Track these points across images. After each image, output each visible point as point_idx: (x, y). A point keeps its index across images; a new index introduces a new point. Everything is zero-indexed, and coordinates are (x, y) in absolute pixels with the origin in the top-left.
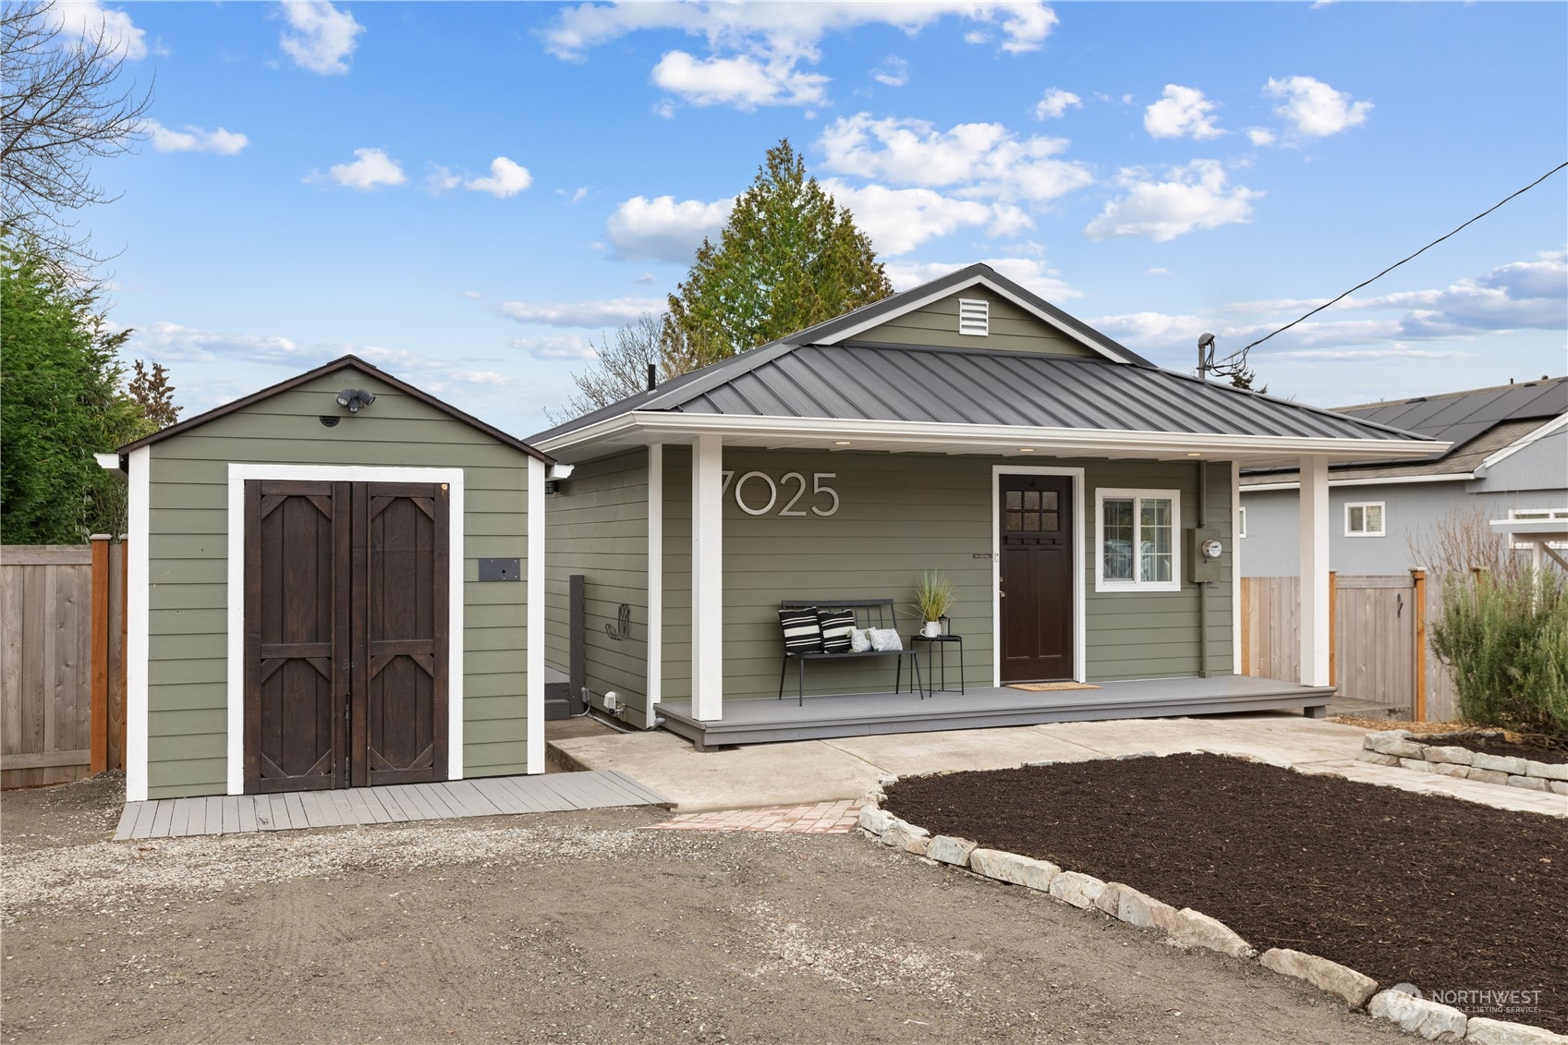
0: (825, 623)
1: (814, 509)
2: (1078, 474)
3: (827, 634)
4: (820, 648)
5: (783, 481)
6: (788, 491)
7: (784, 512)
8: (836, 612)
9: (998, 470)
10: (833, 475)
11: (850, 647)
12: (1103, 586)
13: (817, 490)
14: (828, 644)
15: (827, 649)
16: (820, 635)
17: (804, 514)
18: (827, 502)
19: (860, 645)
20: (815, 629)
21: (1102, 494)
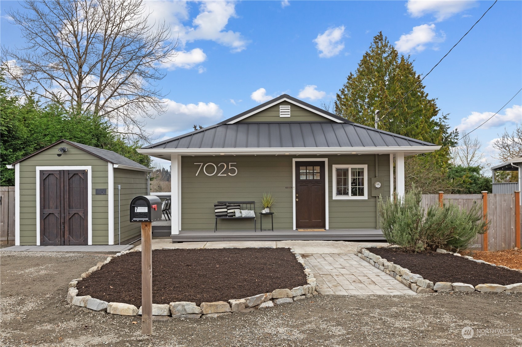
0: (229, 208)
1: (229, 174)
2: (326, 160)
3: (229, 211)
4: (226, 215)
5: (219, 166)
6: (220, 168)
7: (219, 175)
8: (233, 205)
9: (294, 160)
10: (236, 163)
11: (235, 215)
12: (335, 197)
13: (230, 168)
14: (229, 215)
15: (228, 216)
16: (227, 212)
17: (226, 175)
18: (233, 171)
19: (238, 215)
20: (225, 210)
21: (335, 167)
